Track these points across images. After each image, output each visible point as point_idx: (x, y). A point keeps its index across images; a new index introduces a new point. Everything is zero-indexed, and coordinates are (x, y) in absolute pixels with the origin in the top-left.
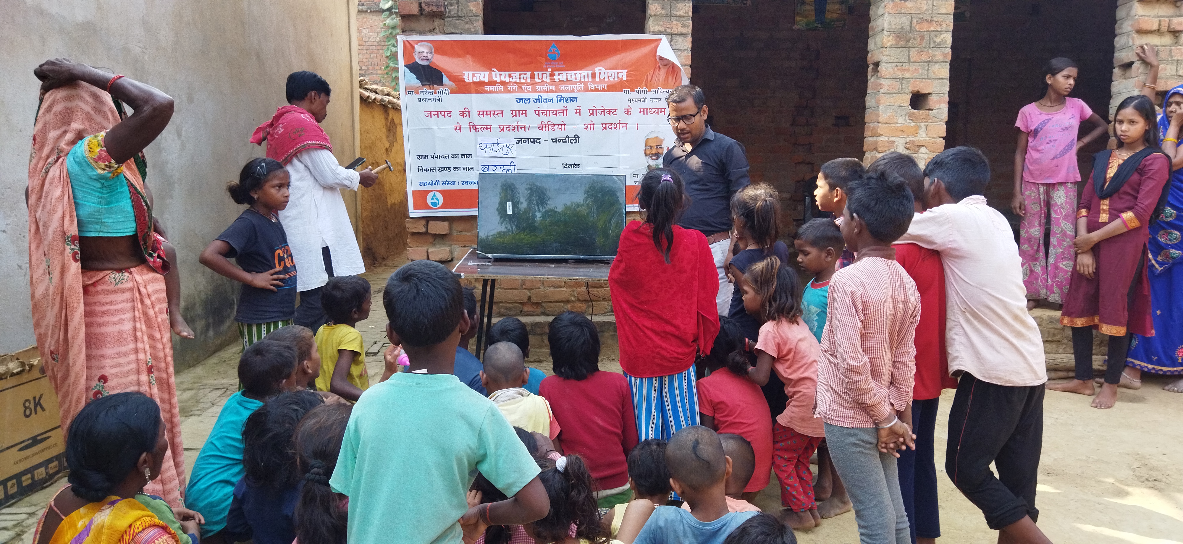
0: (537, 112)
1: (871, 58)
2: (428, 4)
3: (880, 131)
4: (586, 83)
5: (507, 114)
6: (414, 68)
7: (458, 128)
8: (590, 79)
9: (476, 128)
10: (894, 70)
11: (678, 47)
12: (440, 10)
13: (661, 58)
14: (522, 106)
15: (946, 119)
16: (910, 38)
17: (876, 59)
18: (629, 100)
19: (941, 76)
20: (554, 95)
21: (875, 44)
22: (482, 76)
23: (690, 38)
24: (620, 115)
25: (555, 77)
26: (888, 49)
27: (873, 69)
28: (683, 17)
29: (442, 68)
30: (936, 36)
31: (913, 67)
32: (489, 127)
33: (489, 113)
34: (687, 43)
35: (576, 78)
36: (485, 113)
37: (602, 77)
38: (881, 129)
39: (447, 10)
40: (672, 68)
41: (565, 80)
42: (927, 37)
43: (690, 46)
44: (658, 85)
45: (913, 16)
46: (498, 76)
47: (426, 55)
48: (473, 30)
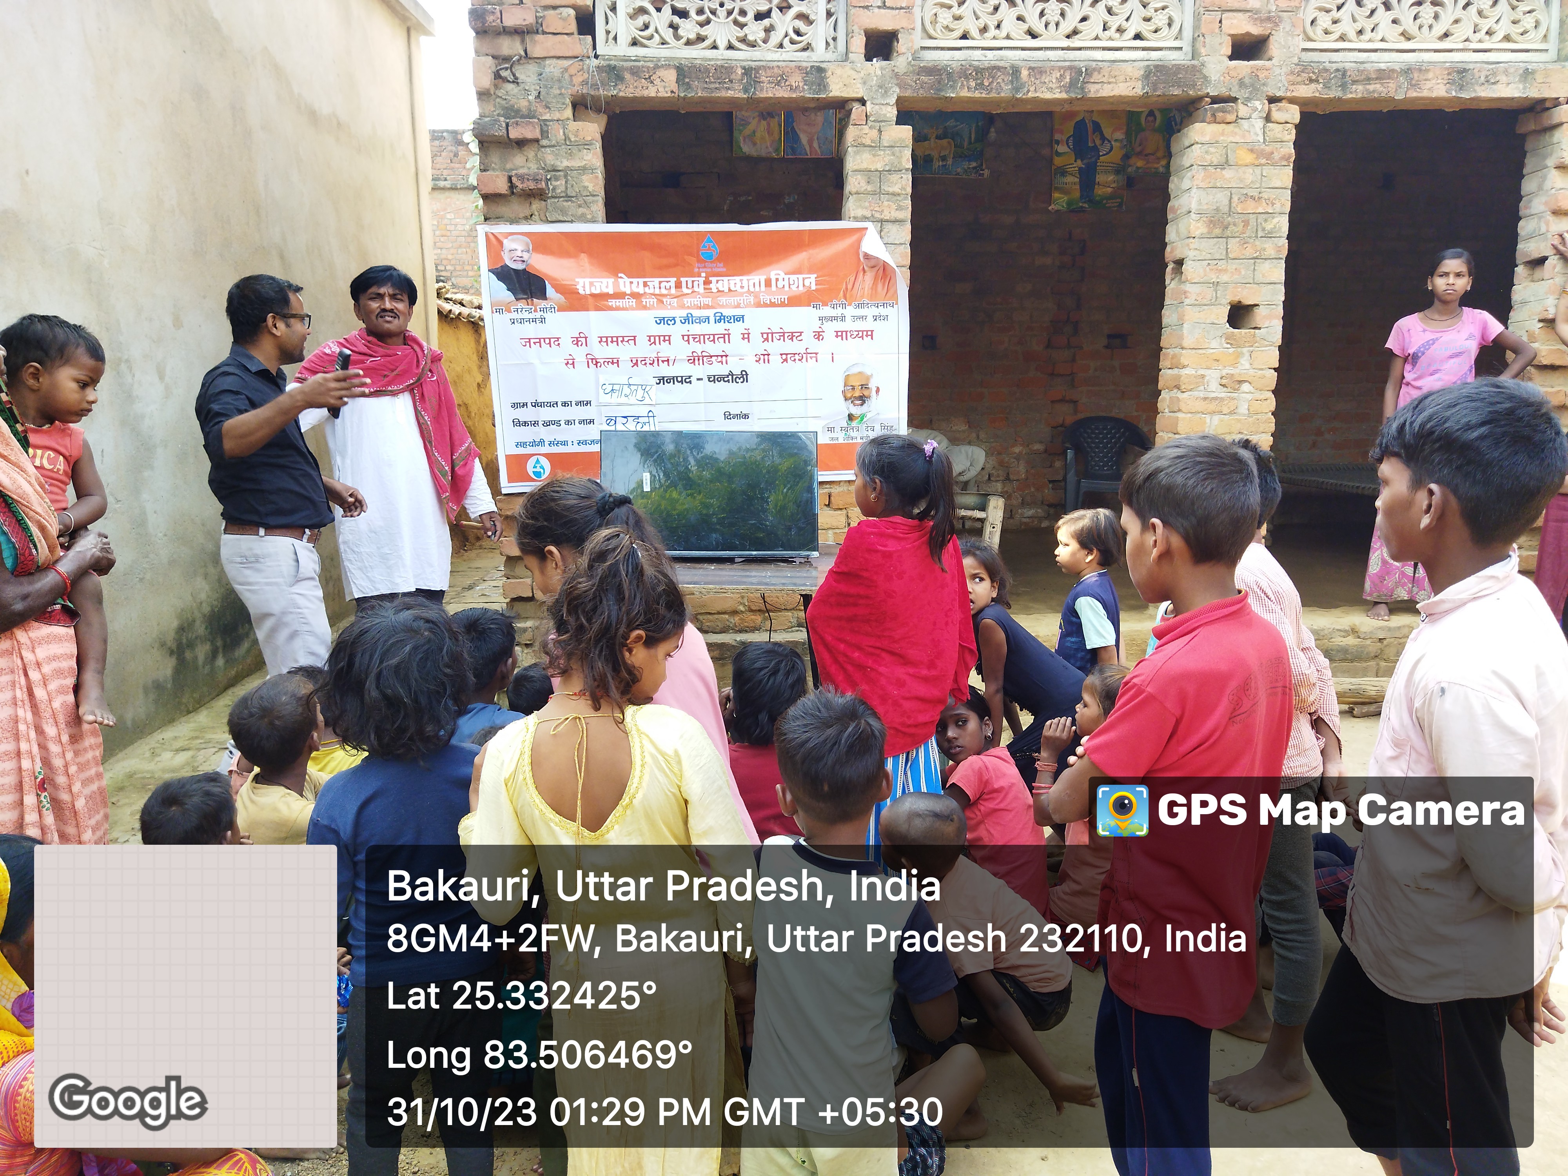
0: (686, 338)
1: (1171, 254)
2: (521, 178)
3: (1184, 361)
4: (756, 296)
5: (642, 340)
6: (504, 274)
7: (571, 363)
8: (763, 288)
9: (597, 362)
10: (1205, 271)
11: (890, 241)
12: (540, 186)
13: (867, 256)
14: (663, 330)
15: (1280, 342)
16: (1229, 224)
17: (1178, 255)
18: (821, 319)
19: (1273, 280)
20: (710, 313)
21: (1178, 232)
22: (605, 284)
23: (908, 226)
24: (808, 342)
25: (711, 286)
26: (1196, 239)
27: (1173, 269)
28: (899, 195)
29: (545, 275)
30: (1266, 221)
31: (1232, 266)
32: (615, 361)
33: (615, 340)
34: (905, 234)
35: (742, 287)
36: (609, 339)
37: (780, 285)
38: (1186, 357)
39: (551, 187)
40: (884, 272)
41: (726, 290)
42: (1253, 222)
43: (909, 237)
44: (862, 297)
45: (1234, 191)
46: (628, 284)
47: (520, 255)
48: (589, 217)
